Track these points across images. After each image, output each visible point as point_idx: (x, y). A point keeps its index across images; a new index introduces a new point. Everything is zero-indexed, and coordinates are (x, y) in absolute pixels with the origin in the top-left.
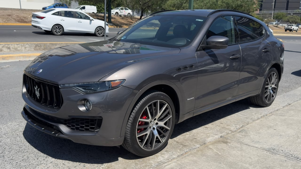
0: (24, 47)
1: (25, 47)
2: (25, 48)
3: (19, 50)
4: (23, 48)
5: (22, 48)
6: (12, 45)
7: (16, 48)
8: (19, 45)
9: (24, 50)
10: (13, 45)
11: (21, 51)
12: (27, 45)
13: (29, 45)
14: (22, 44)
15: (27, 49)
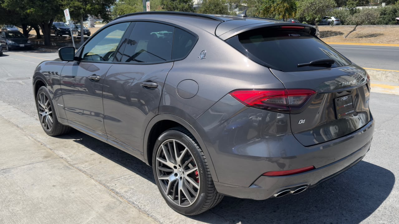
0: (385, 75)
1: (387, 75)
2: (387, 77)
3: (377, 78)
4: (384, 77)
5: (382, 76)
6: (370, 71)
7: (375, 76)
8: (380, 72)
9: (385, 79)
10: (372, 71)
11: (380, 80)
12: (390, 73)
13: (393, 74)
14: (383, 71)
15: (388, 78)
